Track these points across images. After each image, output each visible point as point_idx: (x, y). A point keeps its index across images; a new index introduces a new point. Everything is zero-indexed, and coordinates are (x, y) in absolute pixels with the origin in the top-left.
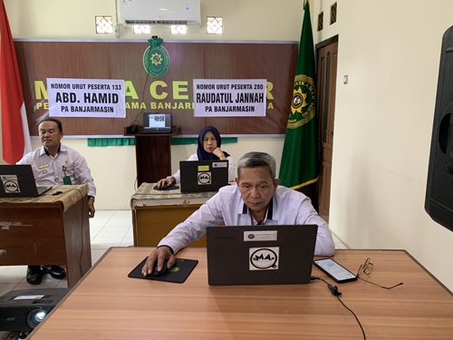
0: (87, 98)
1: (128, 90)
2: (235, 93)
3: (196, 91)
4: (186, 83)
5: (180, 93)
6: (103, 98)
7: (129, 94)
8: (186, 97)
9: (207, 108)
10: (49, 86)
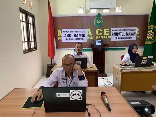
0: (75, 35)
1: (89, 33)
2: (125, 32)
3: (112, 32)
4: (108, 29)
5: (106, 33)
6: (80, 35)
7: (89, 34)
8: (108, 34)
9: (115, 38)
10: (62, 32)
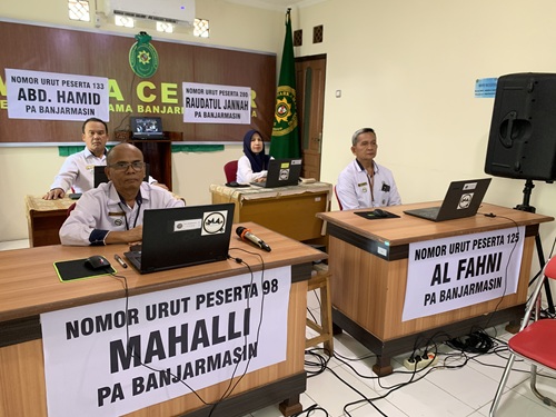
0: (60, 96)
1: (112, 90)
2: (223, 100)
3: (185, 95)
4: (175, 86)
5: (170, 96)
6: (82, 98)
7: (113, 95)
8: (175, 101)
9: (196, 113)
10: (9, 79)
